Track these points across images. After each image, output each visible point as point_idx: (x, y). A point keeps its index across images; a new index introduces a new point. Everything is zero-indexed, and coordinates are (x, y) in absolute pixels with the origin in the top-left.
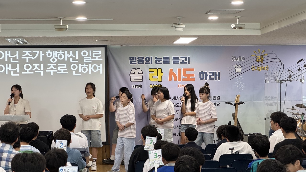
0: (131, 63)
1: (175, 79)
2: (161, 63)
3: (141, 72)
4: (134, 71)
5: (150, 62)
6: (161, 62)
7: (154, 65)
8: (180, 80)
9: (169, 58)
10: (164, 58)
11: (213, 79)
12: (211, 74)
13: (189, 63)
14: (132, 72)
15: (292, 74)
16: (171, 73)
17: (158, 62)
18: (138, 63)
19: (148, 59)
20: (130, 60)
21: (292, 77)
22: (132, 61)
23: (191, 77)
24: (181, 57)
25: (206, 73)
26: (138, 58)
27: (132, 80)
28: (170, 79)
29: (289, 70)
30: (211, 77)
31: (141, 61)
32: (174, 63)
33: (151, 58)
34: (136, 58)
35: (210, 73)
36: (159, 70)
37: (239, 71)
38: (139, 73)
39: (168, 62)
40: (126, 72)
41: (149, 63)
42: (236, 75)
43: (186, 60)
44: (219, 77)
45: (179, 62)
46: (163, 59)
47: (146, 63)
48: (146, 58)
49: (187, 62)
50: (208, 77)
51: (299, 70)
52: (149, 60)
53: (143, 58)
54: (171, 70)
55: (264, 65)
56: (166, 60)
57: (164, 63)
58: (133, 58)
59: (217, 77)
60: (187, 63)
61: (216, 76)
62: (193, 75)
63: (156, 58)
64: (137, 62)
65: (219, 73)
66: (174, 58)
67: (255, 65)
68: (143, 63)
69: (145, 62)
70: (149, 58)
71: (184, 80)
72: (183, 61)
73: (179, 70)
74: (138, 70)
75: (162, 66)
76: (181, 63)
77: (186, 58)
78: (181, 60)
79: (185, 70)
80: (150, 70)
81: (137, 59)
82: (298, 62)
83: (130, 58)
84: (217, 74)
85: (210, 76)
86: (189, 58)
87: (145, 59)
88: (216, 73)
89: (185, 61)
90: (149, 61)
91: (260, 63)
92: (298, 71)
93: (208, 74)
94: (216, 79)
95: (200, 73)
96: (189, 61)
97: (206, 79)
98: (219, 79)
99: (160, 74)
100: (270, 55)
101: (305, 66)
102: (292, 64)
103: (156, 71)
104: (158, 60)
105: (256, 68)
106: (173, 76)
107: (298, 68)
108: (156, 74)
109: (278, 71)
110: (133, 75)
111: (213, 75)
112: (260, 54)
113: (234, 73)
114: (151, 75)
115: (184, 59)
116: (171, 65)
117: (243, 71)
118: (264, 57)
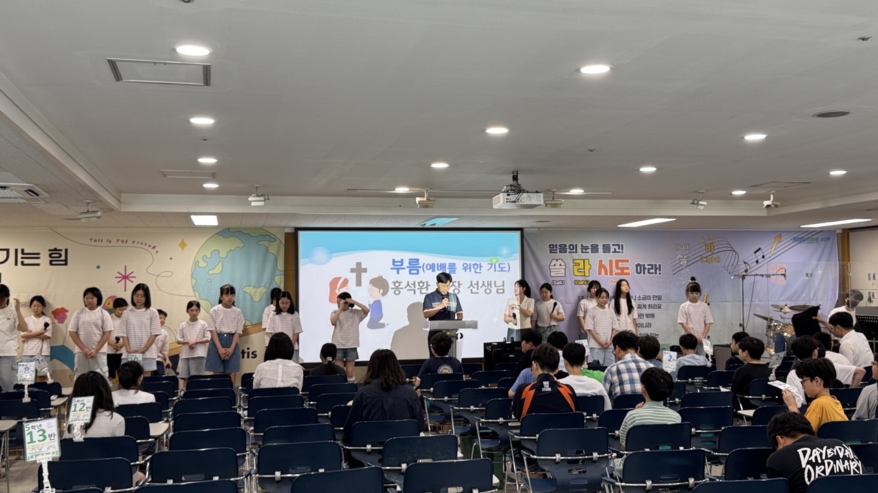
0: (551, 252)
1: (606, 273)
2: (588, 253)
3: (563, 264)
4: (554, 262)
5: (574, 250)
6: (588, 251)
7: (579, 255)
8: (611, 274)
9: (597, 246)
10: (591, 246)
11: (653, 273)
12: (650, 267)
13: (623, 252)
14: (553, 264)
15: (748, 268)
16: (601, 266)
17: (584, 251)
18: (560, 252)
19: (571, 247)
20: (550, 247)
21: (749, 271)
22: (552, 249)
23: (625, 271)
24: (613, 245)
25: (644, 265)
26: (560, 246)
27: (553, 274)
28: (600, 273)
29: (745, 263)
30: (651, 271)
31: (563, 249)
32: (604, 252)
33: (576, 245)
34: (556, 245)
35: (648, 265)
36: (586, 262)
37: (684, 262)
38: (560, 265)
39: (597, 251)
40: (545, 263)
41: (574, 252)
42: (681, 268)
43: (619, 249)
44: (660, 270)
45: (610, 250)
46: (590, 247)
47: (569, 252)
48: (570, 246)
49: (621, 250)
50: (646, 271)
51: (757, 262)
52: (573, 248)
53: (566, 246)
54: (601, 261)
55: (714, 256)
56: (595, 249)
57: (592, 252)
58: (553, 245)
59: (658, 271)
60: (620, 252)
61: (656, 269)
62: (628, 268)
63: (582, 245)
64: (558, 251)
65: (660, 265)
66: (603, 245)
67: (705, 256)
68: (566, 252)
69: (568, 250)
70: (573, 245)
71: (616, 274)
72: (615, 249)
73: (611, 261)
74: (560, 262)
75: (589, 255)
76: (613, 252)
77: (619, 245)
78: (612, 248)
79: (617, 262)
80: (575, 261)
81: (558, 247)
82: (755, 252)
83: (550, 245)
84: (658, 266)
85: (649, 269)
86: (622, 245)
87: (568, 247)
88: (656, 265)
89: (617, 250)
90: (573, 249)
91: (710, 253)
92: (755, 263)
93: (647, 267)
94: (656, 273)
95: (637, 266)
96: (622, 249)
97: (644, 273)
98: (660, 274)
99: (587, 267)
100: (721, 242)
101: (763, 257)
102: (747, 255)
103: (581, 262)
104: (584, 249)
105: (705, 259)
106: (603, 270)
107: (756, 259)
108: (582, 266)
109: (732, 263)
110: (554, 267)
111: (652, 269)
112: (710, 242)
113: (679, 265)
114: (576, 268)
115: (617, 247)
116: (601, 255)
117: (689, 264)
118: (714, 244)
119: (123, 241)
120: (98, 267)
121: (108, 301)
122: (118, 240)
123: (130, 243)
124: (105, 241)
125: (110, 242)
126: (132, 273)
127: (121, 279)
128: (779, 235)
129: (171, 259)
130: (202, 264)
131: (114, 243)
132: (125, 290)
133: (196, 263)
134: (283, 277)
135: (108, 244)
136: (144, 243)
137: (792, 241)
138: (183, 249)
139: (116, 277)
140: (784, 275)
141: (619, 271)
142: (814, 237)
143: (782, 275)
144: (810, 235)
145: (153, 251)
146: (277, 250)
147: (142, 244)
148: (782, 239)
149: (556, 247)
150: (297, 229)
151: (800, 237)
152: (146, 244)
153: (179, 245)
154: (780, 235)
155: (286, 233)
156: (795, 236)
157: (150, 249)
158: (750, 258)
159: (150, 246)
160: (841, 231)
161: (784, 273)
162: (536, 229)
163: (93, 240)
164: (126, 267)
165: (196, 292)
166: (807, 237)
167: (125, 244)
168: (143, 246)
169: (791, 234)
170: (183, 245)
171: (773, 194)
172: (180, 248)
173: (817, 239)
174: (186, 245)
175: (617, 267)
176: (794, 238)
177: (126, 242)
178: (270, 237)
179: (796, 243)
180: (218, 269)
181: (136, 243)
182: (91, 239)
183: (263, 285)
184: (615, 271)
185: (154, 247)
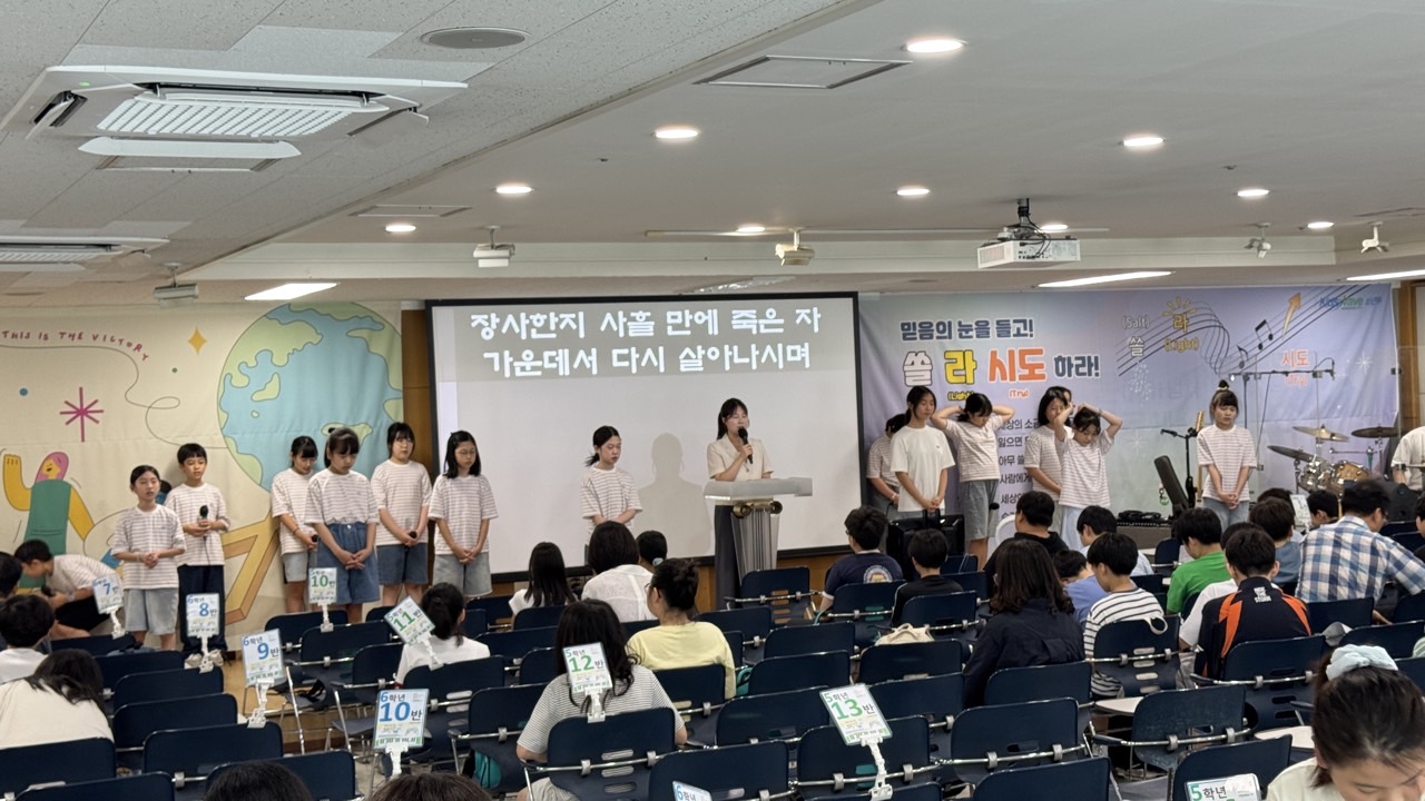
0: (905, 338)
1: (1004, 378)
2: (971, 337)
3: (927, 361)
4: (912, 357)
5: (946, 334)
6: (970, 333)
7: (956, 343)
8: (1013, 379)
9: (987, 323)
10: (977, 323)
11: (1084, 374)
12: (1080, 362)
13: (1031, 335)
14: (909, 362)
15: (1245, 359)
16: (995, 363)
17: (964, 334)
18: (921, 338)
19: (941, 328)
20: (903, 329)
21: (1246, 365)
22: (908, 331)
23: (1037, 372)
24: (1015, 321)
25: (1069, 359)
26: (920, 325)
28: (992, 378)
29: (1240, 349)
30: (1081, 370)
31: (926, 330)
32: (999, 336)
33: (950, 323)
34: (914, 324)
35: (1077, 358)
36: (968, 355)
37: (1138, 352)
38: (923, 363)
39: (987, 334)
40: (895, 359)
41: (945, 338)
42: (1133, 362)
43: (1025, 329)
44: (1097, 368)
45: (1009, 332)
46: (974, 326)
47: (938, 338)
48: (938, 325)
49: (1028, 332)
50: (1073, 369)
51: (1260, 346)
52: (945, 328)
53: (931, 325)
54: (994, 353)
55: (1189, 337)
56: (983, 329)
57: (978, 336)
58: (908, 324)
59: (1093, 368)
60: (1026, 335)
61: (1090, 365)
62: (1041, 366)
63: (960, 323)
64: (918, 335)
65: (1096, 358)
66: (998, 322)
67: (1172, 338)
68: (931, 337)
69: (936, 334)
70: (943, 324)
71: (1022, 377)
72: (1018, 329)
73: (1011, 353)
74: (921, 356)
75: (974, 343)
76: (1014, 335)
77: (1024, 322)
78: (1014, 328)
79: (1023, 353)
80: (948, 355)
81: (918, 328)
82: (1257, 329)
83: (903, 325)
84: (1093, 361)
85: (1078, 366)
86: (1031, 321)
87: (934, 327)
88: (1089, 358)
89: (1022, 332)
90: (944, 331)
91: (1181, 333)
92: (1257, 350)
93: (1074, 362)
94: (1090, 374)
95: (1057, 360)
96: (1031, 330)
97: (1070, 375)
98: (1097, 374)
99: (970, 365)
100: (1203, 312)
101: (1271, 337)
102: (1243, 333)
103: (959, 356)
104: (964, 330)
105: (1173, 344)
106: (997, 370)
107: (1258, 343)
108: (960, 365)
109: (1217, 351)
110: (911, 368)
111: (1083, 365)
112: (1181, 311)
113: (1129, 357)
114: (950, 368)
115: (1021, 325)
116: (994, 342)
117: (1146, 353)
118: (1189, 316)
119: (72, 336)
120: (24, 392)
121: (47, 463)
122: (63, 334)
123: (87, 339)
124: (34, 336)
125: (46, 338)
126: (96, 402)
127: (73, 415)
128: (1296, 295)
129: (175, 370)
130: (239, 380)
131: (54, 339)
132: (83, 440)
133: (226, 378)
134: (401, 402)
135: (42, 343)
136: (117, 338)
137: (1318, 307)
138: (198, 349)
139: (62, 413)
140: (1331, 372)
141: (1026, 372)
142: (1355, 297)
143: (1327, 371)
144: (1347, 295)
145: (138, 356)
146: (388, 347)
147: (112, 340)
148: (1302, 302)
149: (915, 328)
150: (431, 304)
151: (1331, 297)
152: (121, 341)
153: (190, 341)
154: (1299, 294)
155: (405, 313)
156: (1323, 296)
157: (130, 351)
158: (1250, 340)
159: (129, 345)
160: (1399, 286)
161: (1330, 368)
162: (878, 294)
163: (9, 335)
164: (81, 390)
165: (230, 441)
166: (1342, 298)
167: (76, 342)
168: (116, 345)
169: (1317, 292)
170: (197, 341)
171: (1378, 226)
172: (192, 348)
173: (1360, 301)
174: (204, 341)
175: (1023, 365)
176: (1322, 301)
177: (80, 337)
178: (374, 322)
179: (1325, 309)
180: (272, 390)
181: (101, 337)
182: (5, 333)
183: (363, 419)
184: (1020, 371)
185: (139, 347)
